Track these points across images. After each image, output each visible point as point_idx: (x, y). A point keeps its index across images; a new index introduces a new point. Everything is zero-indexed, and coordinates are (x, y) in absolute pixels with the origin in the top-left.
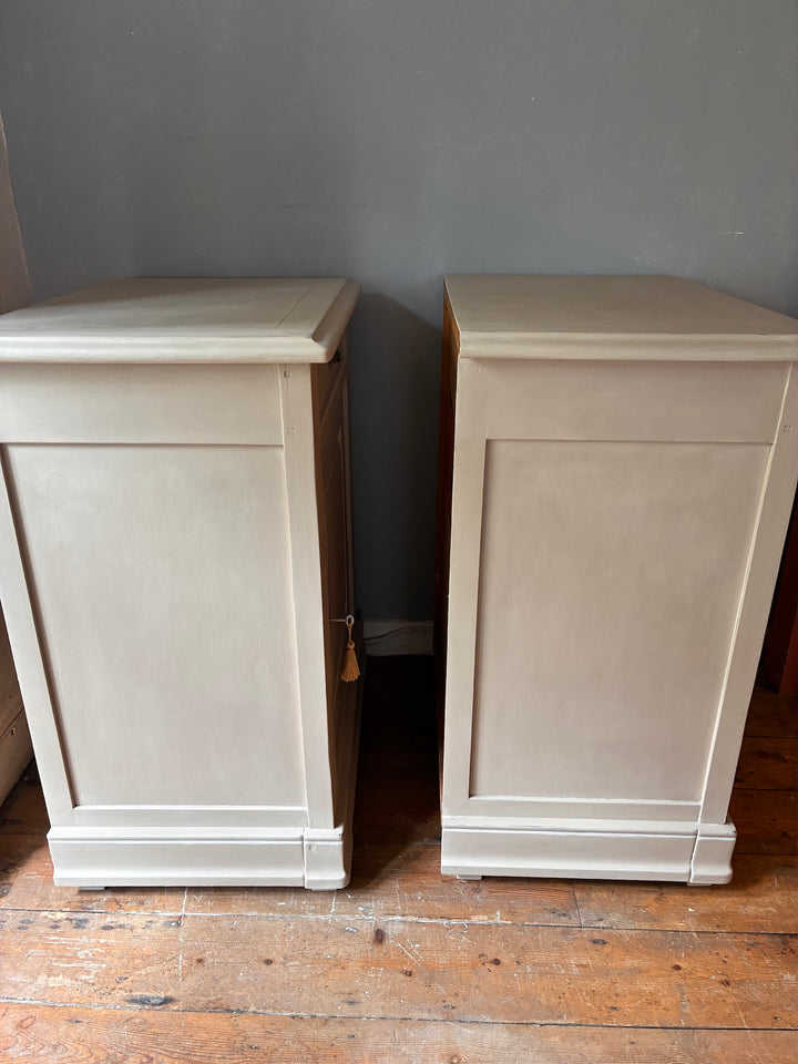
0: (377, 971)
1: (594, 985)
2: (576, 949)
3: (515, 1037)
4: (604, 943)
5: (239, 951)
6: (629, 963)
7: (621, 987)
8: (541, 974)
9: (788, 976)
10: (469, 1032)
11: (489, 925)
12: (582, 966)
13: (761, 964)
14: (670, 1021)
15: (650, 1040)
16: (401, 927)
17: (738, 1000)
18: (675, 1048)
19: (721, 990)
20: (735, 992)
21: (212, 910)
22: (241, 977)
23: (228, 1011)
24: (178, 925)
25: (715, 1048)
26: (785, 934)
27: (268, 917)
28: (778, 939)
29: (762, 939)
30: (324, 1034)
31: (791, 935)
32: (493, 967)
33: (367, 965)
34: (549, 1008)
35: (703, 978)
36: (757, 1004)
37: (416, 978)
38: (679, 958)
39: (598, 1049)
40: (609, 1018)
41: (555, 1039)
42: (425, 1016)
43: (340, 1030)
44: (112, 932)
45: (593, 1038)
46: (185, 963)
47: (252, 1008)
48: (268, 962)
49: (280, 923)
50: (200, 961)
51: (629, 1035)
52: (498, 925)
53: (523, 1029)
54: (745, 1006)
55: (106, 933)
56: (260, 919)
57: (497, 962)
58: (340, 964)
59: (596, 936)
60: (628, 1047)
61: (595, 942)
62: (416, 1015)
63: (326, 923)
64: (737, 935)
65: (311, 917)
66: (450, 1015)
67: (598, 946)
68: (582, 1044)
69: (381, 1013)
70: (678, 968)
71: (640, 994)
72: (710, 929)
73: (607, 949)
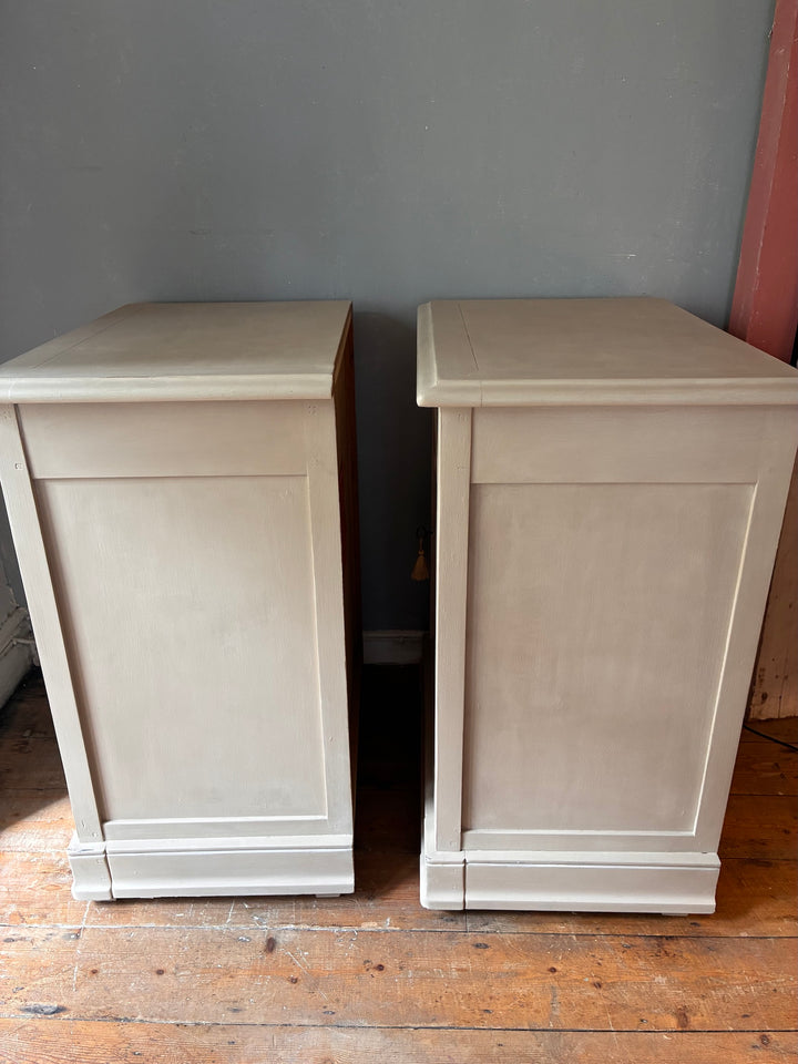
0: (264, 979)
1: (469, 989)
2: (458, 954)
3: (388, 1040)
4: (486, 946)
5: (133, 962)
6: (507, 966)
7: (496, 990)
8: (422, 978)
9: (660, 979)
10: (345, 1036)
11: (379, 932)
12: (461, 970)
13: (634, 966)
14: (540, 1023)
15: (516, 1041)
16: (293, 935)
17: (607, 1002)
18: (541, 1050)
19: (592, 992)
20: (606, 994)
21: (112, 923)
22: (132, 988)
23: (117, 1019)
24: (77, 937)
25: (579, 1051)
26: (661, 937)
27: (165, 928)
28: (654, 942)
29: (639, 941)
30: (205, 1040)
31: (667, 938)
32: (376, 973)
33: (255, 973)
34: (425, 1012)
35: (576, 980)
36: (625, 1006)
37: (301, 985)
38: (557, 961)
39: (466, 1051)
40: (481, 1020)
41: (426, 1040)
42: (306, 1022)
43: (222, 1036)
44: (13, 945)
45: (463, 1040)
46: (80, 974)
47: (140, 1017)
48: (160, 972)
49: (177, 934)
50: (94, 972)
51: (499, 1037)
52: (387, 932)
53: (398, 1033)
54: (612, 1008)
55: (6, 945)
56: (157, 929)
57: (380, 968)
58: (229, 973)
59: (480, 940)
60: (495, 1049)
61: (477, 946)
62: (296, 1021)
63: (221, 933)
64: (616, 938)
65: (207, 927)
66: (329, 1020)
67: (479, 951)
68: (452, 1046)
69: (262, 1020)
70: (553, 970)
71: (514, 997)
72: (589, 932)
73: (488, 953)
